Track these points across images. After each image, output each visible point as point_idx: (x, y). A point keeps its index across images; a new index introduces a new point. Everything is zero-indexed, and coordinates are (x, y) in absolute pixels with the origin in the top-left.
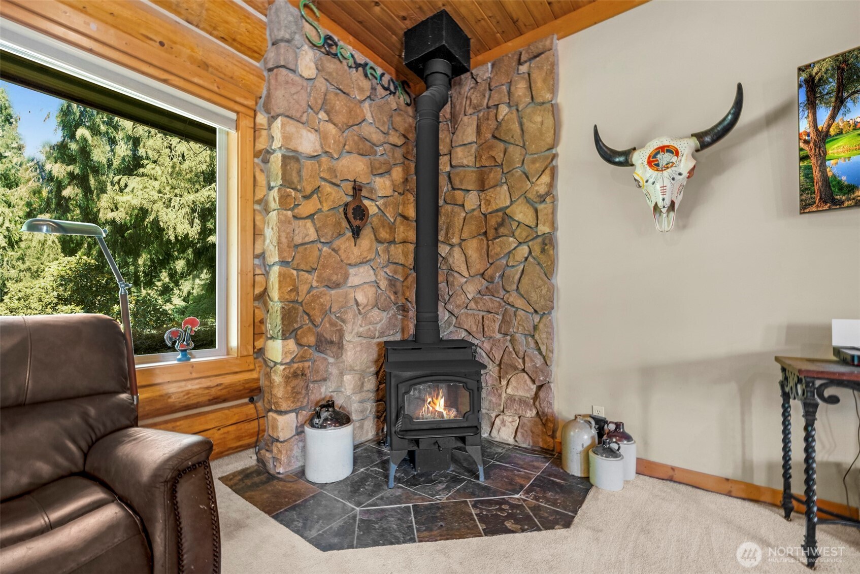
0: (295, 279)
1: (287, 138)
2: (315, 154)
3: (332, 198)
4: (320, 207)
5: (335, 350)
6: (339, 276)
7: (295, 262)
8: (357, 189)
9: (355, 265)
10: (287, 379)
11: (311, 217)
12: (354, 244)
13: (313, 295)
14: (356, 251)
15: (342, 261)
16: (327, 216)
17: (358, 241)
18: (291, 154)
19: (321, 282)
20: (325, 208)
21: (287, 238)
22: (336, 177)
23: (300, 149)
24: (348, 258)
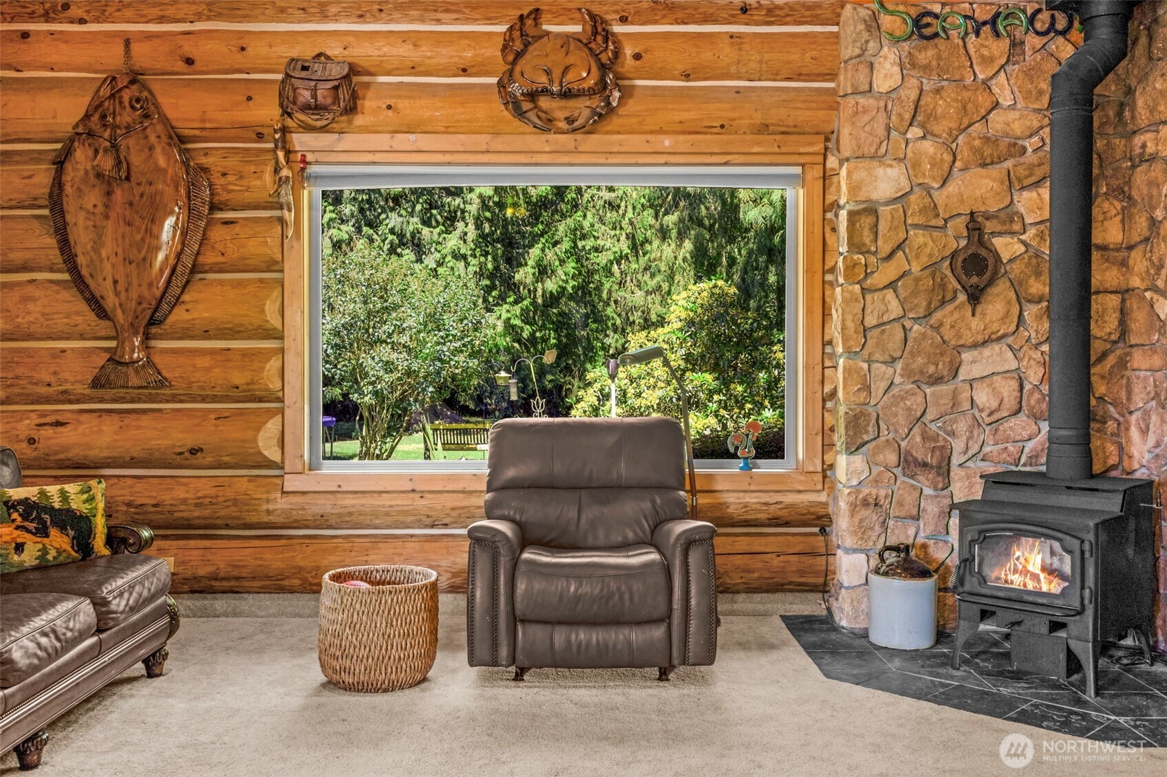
0: (865, 375)
1: (854, 189)
2: (900, 194)
3: (928, 250)
4: (907, 268)
5: (931, 476)
6: (940, 367)
7: (865, 352)
8: (975, 226)
9: (975, 346)
10: (853, 508)
11: (892, 285)
12: (970, 313)
13: (893, 396)
14: (976, 324)
15: (944, 342)
16: (917, 280)
17: (979, 309)
18: (862, 206)
19: (909, 377)
20: (916, 268)
21: (853, 321)
22: (937, 215)
23: (875, 196)
24: (959, 336)
